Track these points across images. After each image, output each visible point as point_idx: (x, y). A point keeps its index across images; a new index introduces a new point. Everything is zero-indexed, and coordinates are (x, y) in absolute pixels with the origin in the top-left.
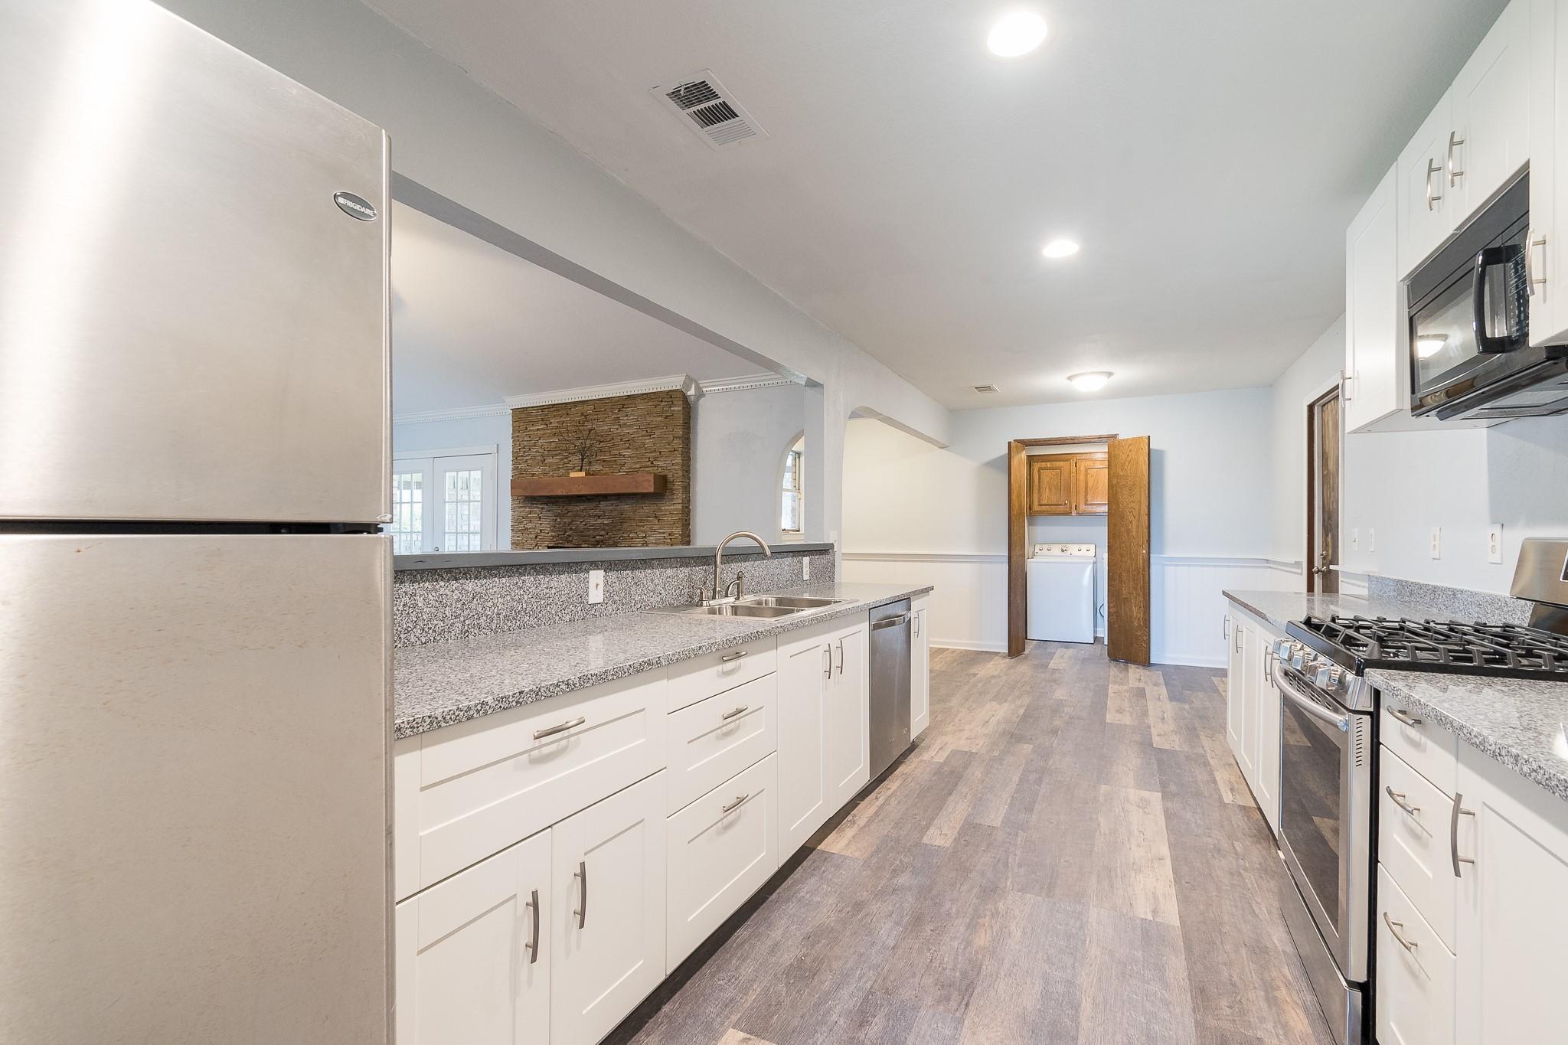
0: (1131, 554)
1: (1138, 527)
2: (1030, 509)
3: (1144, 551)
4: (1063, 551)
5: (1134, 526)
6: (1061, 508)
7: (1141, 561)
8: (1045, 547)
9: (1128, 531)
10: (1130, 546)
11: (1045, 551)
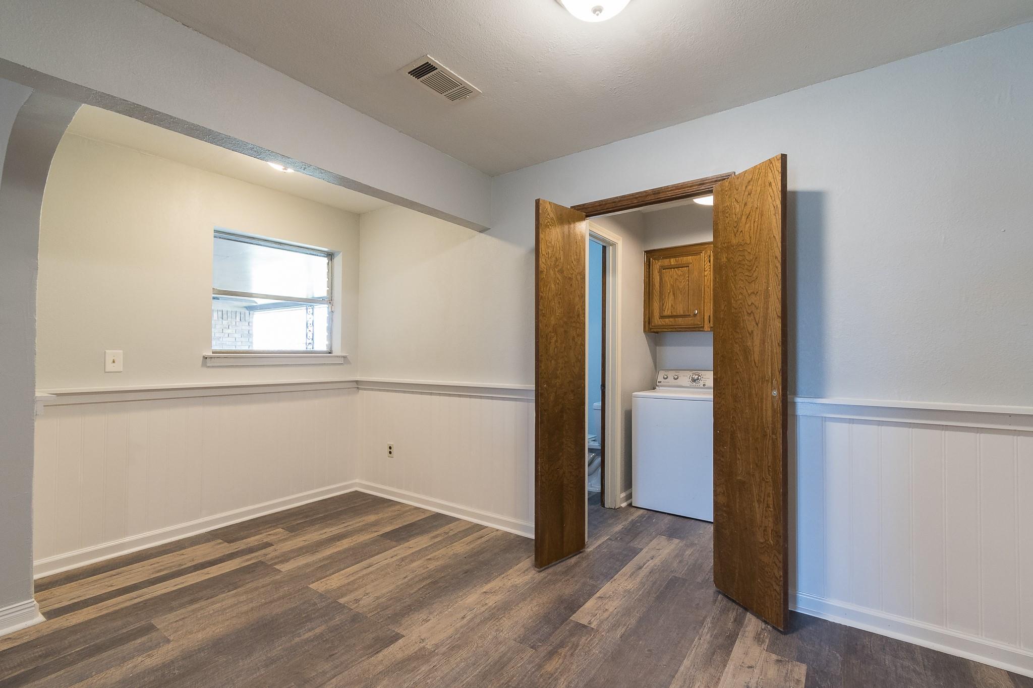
0: (750, 395)
1: (763, 342)
2: (649, 323)
3: (775, 393)
4: (694, 380)
5: (757, 342)
6: (689, 321)
7: (770, 413)
8: (671, 375)
9: (746, 352)
10: (750, 380)
11: (670, 380)
